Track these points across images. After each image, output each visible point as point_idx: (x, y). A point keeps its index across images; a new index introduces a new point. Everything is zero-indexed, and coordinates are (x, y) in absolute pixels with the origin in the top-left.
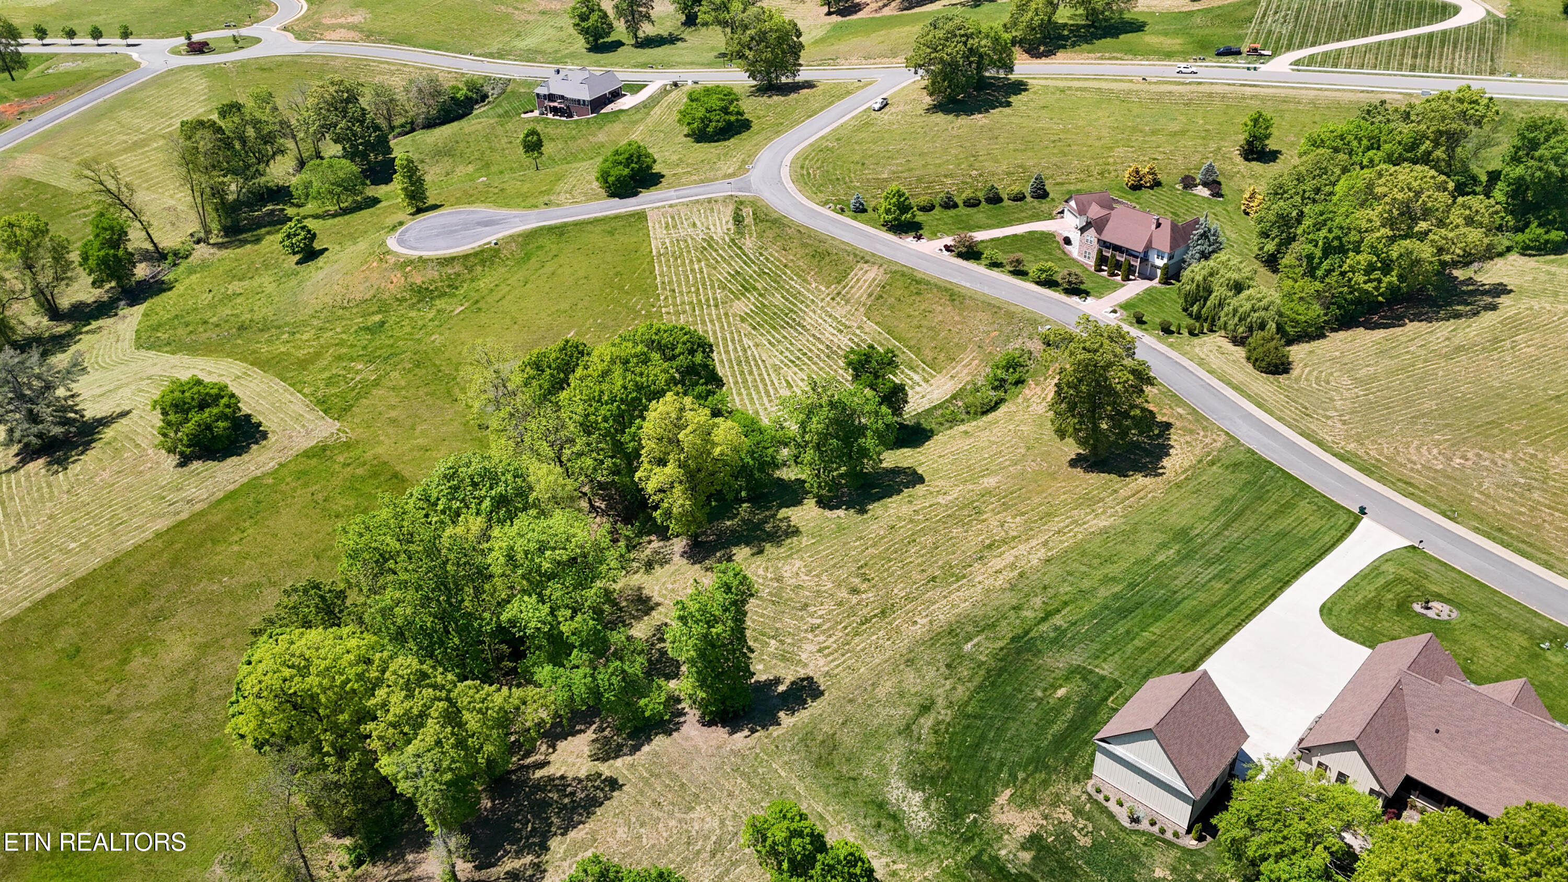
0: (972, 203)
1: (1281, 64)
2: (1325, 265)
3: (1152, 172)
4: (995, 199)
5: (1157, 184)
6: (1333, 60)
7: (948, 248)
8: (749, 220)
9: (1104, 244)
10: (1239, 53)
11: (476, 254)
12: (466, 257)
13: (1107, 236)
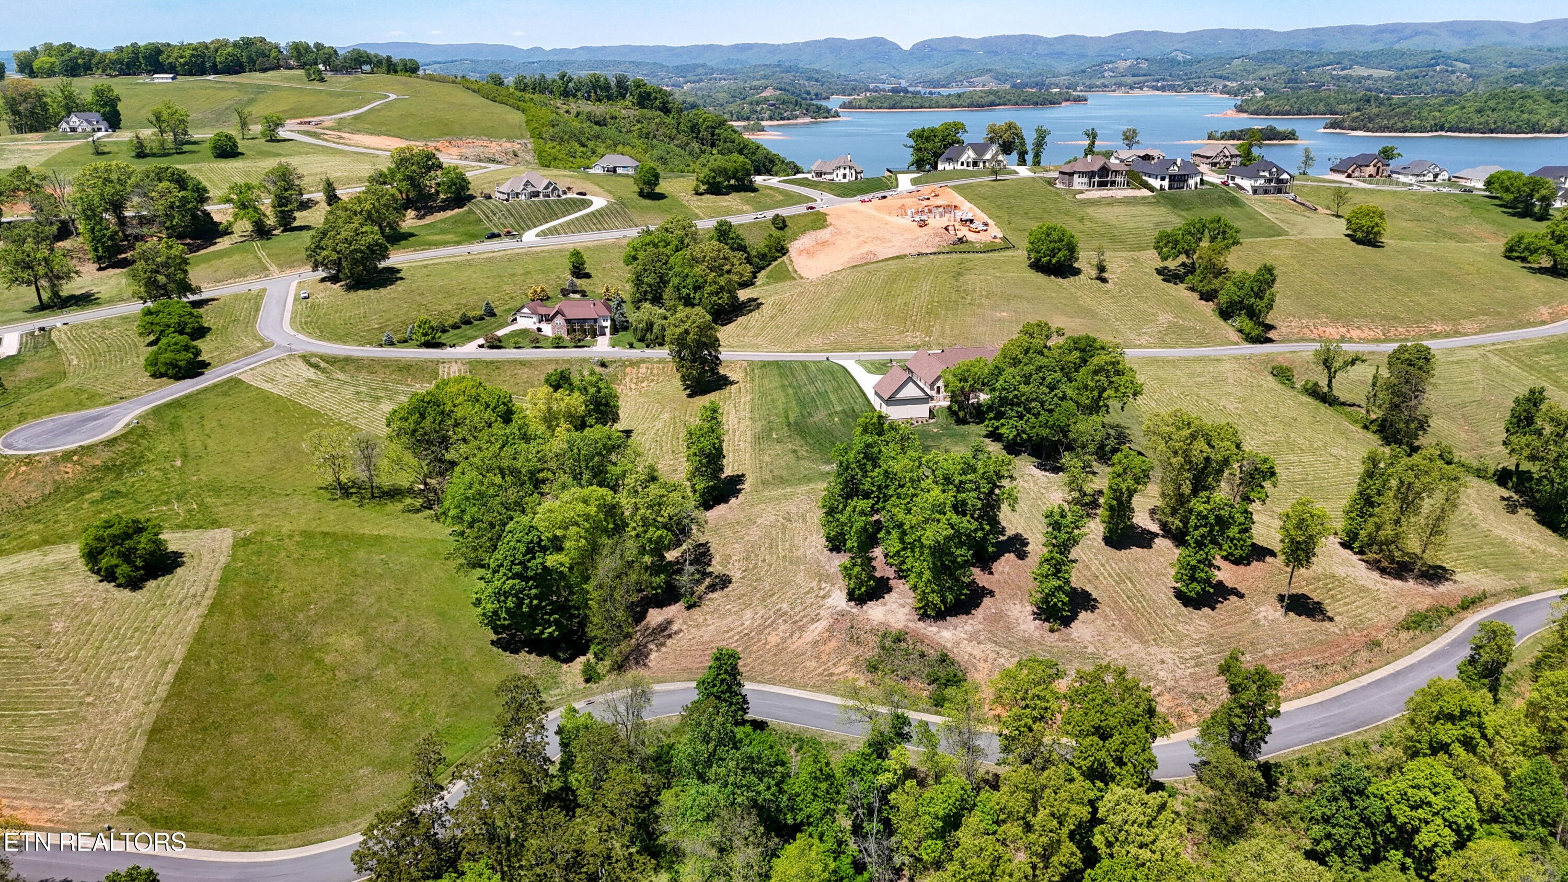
0: (455, 327)
1: (530, 236)
2: (697, 296)
3: (543, 290)
4: (467, 322)
5: (548, 298)
6: (554, 231)
7: (481, 346)
8: (323, 364)
9: (568, 321)
10: (499, 235)
11: (131, 432)
12: (124, 436)
13: (569, 317)
